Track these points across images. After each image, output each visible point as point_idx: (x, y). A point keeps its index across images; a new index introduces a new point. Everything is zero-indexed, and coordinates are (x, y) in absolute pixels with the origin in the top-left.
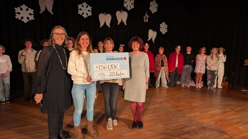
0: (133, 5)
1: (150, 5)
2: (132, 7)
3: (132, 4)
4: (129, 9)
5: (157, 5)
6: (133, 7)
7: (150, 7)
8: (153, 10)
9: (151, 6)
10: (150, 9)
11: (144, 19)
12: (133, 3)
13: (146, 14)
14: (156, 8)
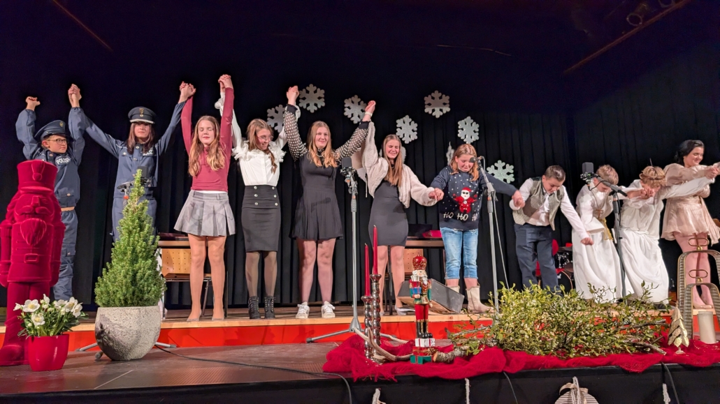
0: (416, 133)
1: (459, 127)
2: (414, 136)
3: (413, 131)
4: (407, 141)
5: (478, 126)
6: (416, 138)
7: (459, 131)
8: (467, 137)
9: (462, 129)
10: (459, 135)
11: (446, 158)
12: (416, 129)
13: (450, 147)
14: (475, 132)
